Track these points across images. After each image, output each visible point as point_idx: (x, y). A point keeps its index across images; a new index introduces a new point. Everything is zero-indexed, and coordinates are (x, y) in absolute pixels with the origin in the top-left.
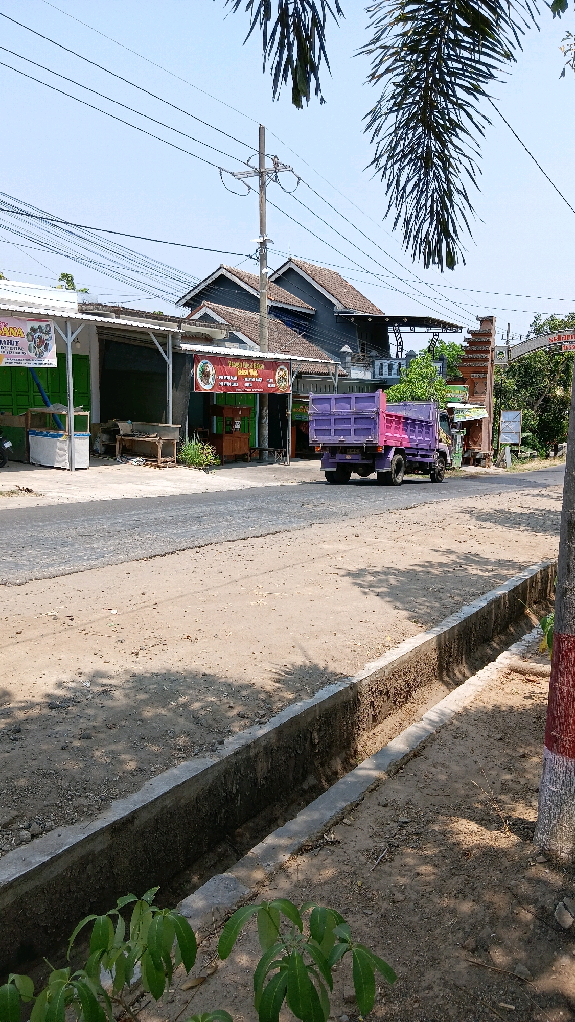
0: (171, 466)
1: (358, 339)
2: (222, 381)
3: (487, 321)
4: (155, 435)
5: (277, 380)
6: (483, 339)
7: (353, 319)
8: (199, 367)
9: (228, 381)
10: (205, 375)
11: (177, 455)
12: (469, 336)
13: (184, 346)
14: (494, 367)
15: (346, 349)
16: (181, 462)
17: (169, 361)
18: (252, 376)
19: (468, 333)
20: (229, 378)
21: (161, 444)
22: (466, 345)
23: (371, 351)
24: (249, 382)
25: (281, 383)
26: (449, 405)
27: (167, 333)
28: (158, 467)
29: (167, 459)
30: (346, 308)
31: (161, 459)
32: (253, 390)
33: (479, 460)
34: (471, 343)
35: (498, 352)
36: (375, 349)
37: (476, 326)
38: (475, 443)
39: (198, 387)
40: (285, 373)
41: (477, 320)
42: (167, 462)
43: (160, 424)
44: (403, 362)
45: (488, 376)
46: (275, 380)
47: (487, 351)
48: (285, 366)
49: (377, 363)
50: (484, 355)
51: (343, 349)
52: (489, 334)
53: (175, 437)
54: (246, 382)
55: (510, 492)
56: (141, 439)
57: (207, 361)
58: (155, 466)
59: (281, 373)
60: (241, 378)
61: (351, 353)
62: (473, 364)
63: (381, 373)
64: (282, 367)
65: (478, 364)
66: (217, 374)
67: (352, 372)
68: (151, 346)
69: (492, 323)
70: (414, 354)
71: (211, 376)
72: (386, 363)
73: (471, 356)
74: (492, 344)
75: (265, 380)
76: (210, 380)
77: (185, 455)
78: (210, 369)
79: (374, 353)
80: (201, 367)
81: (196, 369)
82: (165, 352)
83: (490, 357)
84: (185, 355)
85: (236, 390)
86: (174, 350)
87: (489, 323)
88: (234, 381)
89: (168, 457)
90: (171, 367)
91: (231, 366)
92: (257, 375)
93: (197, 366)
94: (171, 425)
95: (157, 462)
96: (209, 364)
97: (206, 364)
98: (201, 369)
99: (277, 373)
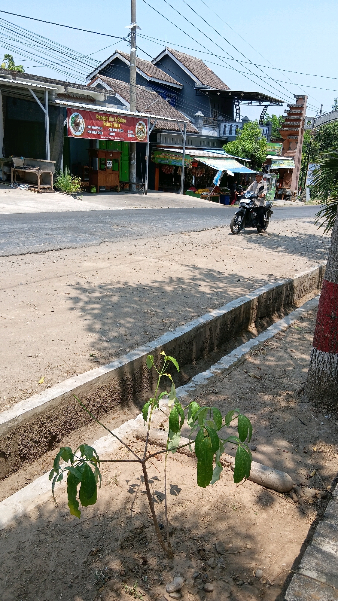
0: (49, 191)
1: (210, 108)
2: (90, 129)
3: (301, 99)
4: (37, 168)
5: (136, 132)
6: (297, 111)
7: (207, 93)
8: (71, 118)
9: (95, 130)
10: (76, 124)
11: (54, 184)
12: (289, 109)
13: (58, 101)
14: (304, 132)
15: (199, 114)
16: (57, 189)
17: (46, 112)
18: (116, 128)
19: (288, 106)
20: (96, 128)
21: (40, 175)
22: (286, 115)
23: (218, 117)
24: (113, 132)
25: (139, 134)
26: (269, 157)
27: (44, 90)
28: (39, 192)
29: (45, 186)
30: (203, 84)
31: (40, 186)
32: (116, 138)
33: (288, 196)
34: (289, 114)
35: (307, 121)
36: (222, 115)
37: (294, 102)
38: (287, 184)
39: (70, 134)
40: (143, 127)
41: (295, 97)
42: (46, 189)
43: (42, 160)
44: (240, 125)
45: (299, 138)
46: (134, 132)
47: (299, 120)
48: (144, 122)
49: (222, 125)
50: (298, 123)
51: (197, 114)
52: (302, 108)
53: (52, 170)
54: (111, 132)
55: (293, 219)
56: (27, 171)
57: (78, 114)
58: (34, 191)
59: (140, 127)
60: (106, 129)
61: (203, 116)
62: (290, 129)
63: (224, 133)
64: (141, 122)
65: (293, 129)
66: (86, 124)
67: (203, 130)
68: (32, 100)
69: (304, 100)
70: (247, 119)
71: (81, 126)
72: (228, 125)
73: (288, 123)
74: (303, 115)
75: (126, 131)
76: (80, 128)
77: (60, 184)
78: (81, 120)
79: (220, 118)
80: (73, 118)
81: (69, 120)
82: (44, 105)
83: (301, 124)
84: (59, 107)
85: (102, 137)
86: (50, 104)
87: (303, 100)
88: (100, 130)
89: (46, 185)
90: (47, 116)
91: (98, 118)
92: (119, 127)
93: (69, 117)
94: (49, 161)
95: (37, 188)
96: (80, 116)
97: (77, 116)
98: (72, 120)
99: (137, 127)
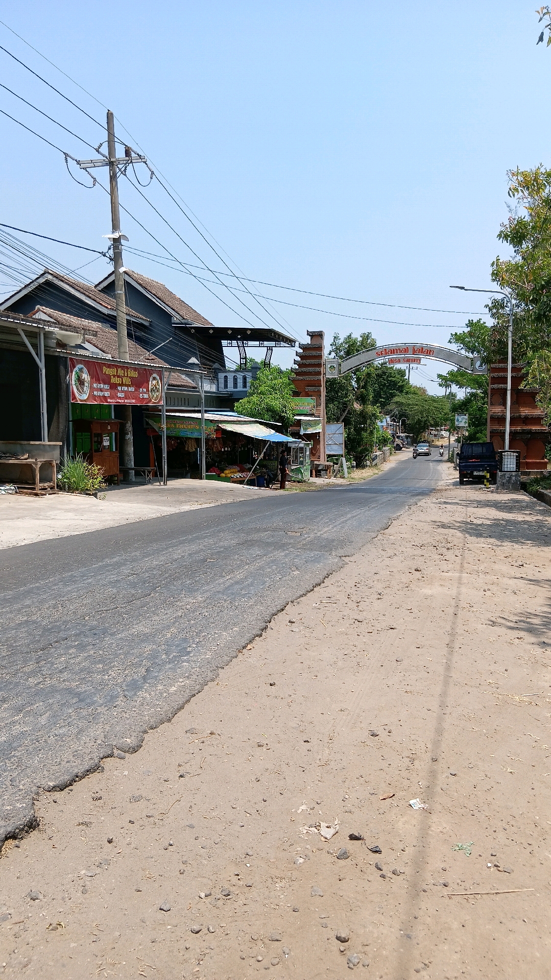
0: (51, 492)
2: (96, 389)
3: (317, 336)
4: (27, 456)
6: (314, 353)
7: (192, 331)
8: (74, 373)
9: (101, 390)
10: (81, 382)
11: (56, 479)
12: (301, 351)
15: (193, 360)
16: (63, 488)
17: (42, 365)
18: (125, 385)
19: (300, 347)
20: (102, 387)
21: (39, 466)
22: (298, 358)
24: (122, 392)
25: (153, 393)
26: (297, 417)
27: (37, 330)
28: (36, 495)
29: (46, 485)
30: (184, 319)
31: (39, 485)
32: (126, 401)
34: (302, 357)
35: (329, 366)
37: (307, 340)
38: (314, 455)
39: (74, 398)
41: (308, 334)
42: (46, 489)
43: (32, 443)
44: (249, 375)
45: (321, 389)
46: (148, 390)
47: (319, 365)
48: (158, 375)
49: (221, 376)
50: (317, 369)
51: (190, 361)
52: (320, 348)
53: (54, 457)
54: (119, 392)
56: (11, 462)
57: (82, 366)
58: (30, 494)
59: (154, 382)
60: (113, 388)
61: (198, 364)
62: (308, 378)
63: (226, 386)
65: (312, 378)
66: (92, 382)
68: (21, 349)
69: (322, 338)
71: (86, 384)
72: (230, 375)
73: (304, 369)
74: (323, 358)
75: (137, 389)
79: (215, 365)
80: (77, 373)
81: (72, 376)
82: (38, 354)
83: (322, 370)
84: (58, 357)
85: (109, 400)
86: (46, 353)
87: (320, 338)
88: (107, 390)
89: (46, 482)
90: (44, 371)
91: (105, 372)
92: (130, 384)
93: (72, 372)
94: (47, 443)
95: (34, 489)
96: (85, 370)
97: (81, 370)
98: (76, 376)
99: (150, 382)
